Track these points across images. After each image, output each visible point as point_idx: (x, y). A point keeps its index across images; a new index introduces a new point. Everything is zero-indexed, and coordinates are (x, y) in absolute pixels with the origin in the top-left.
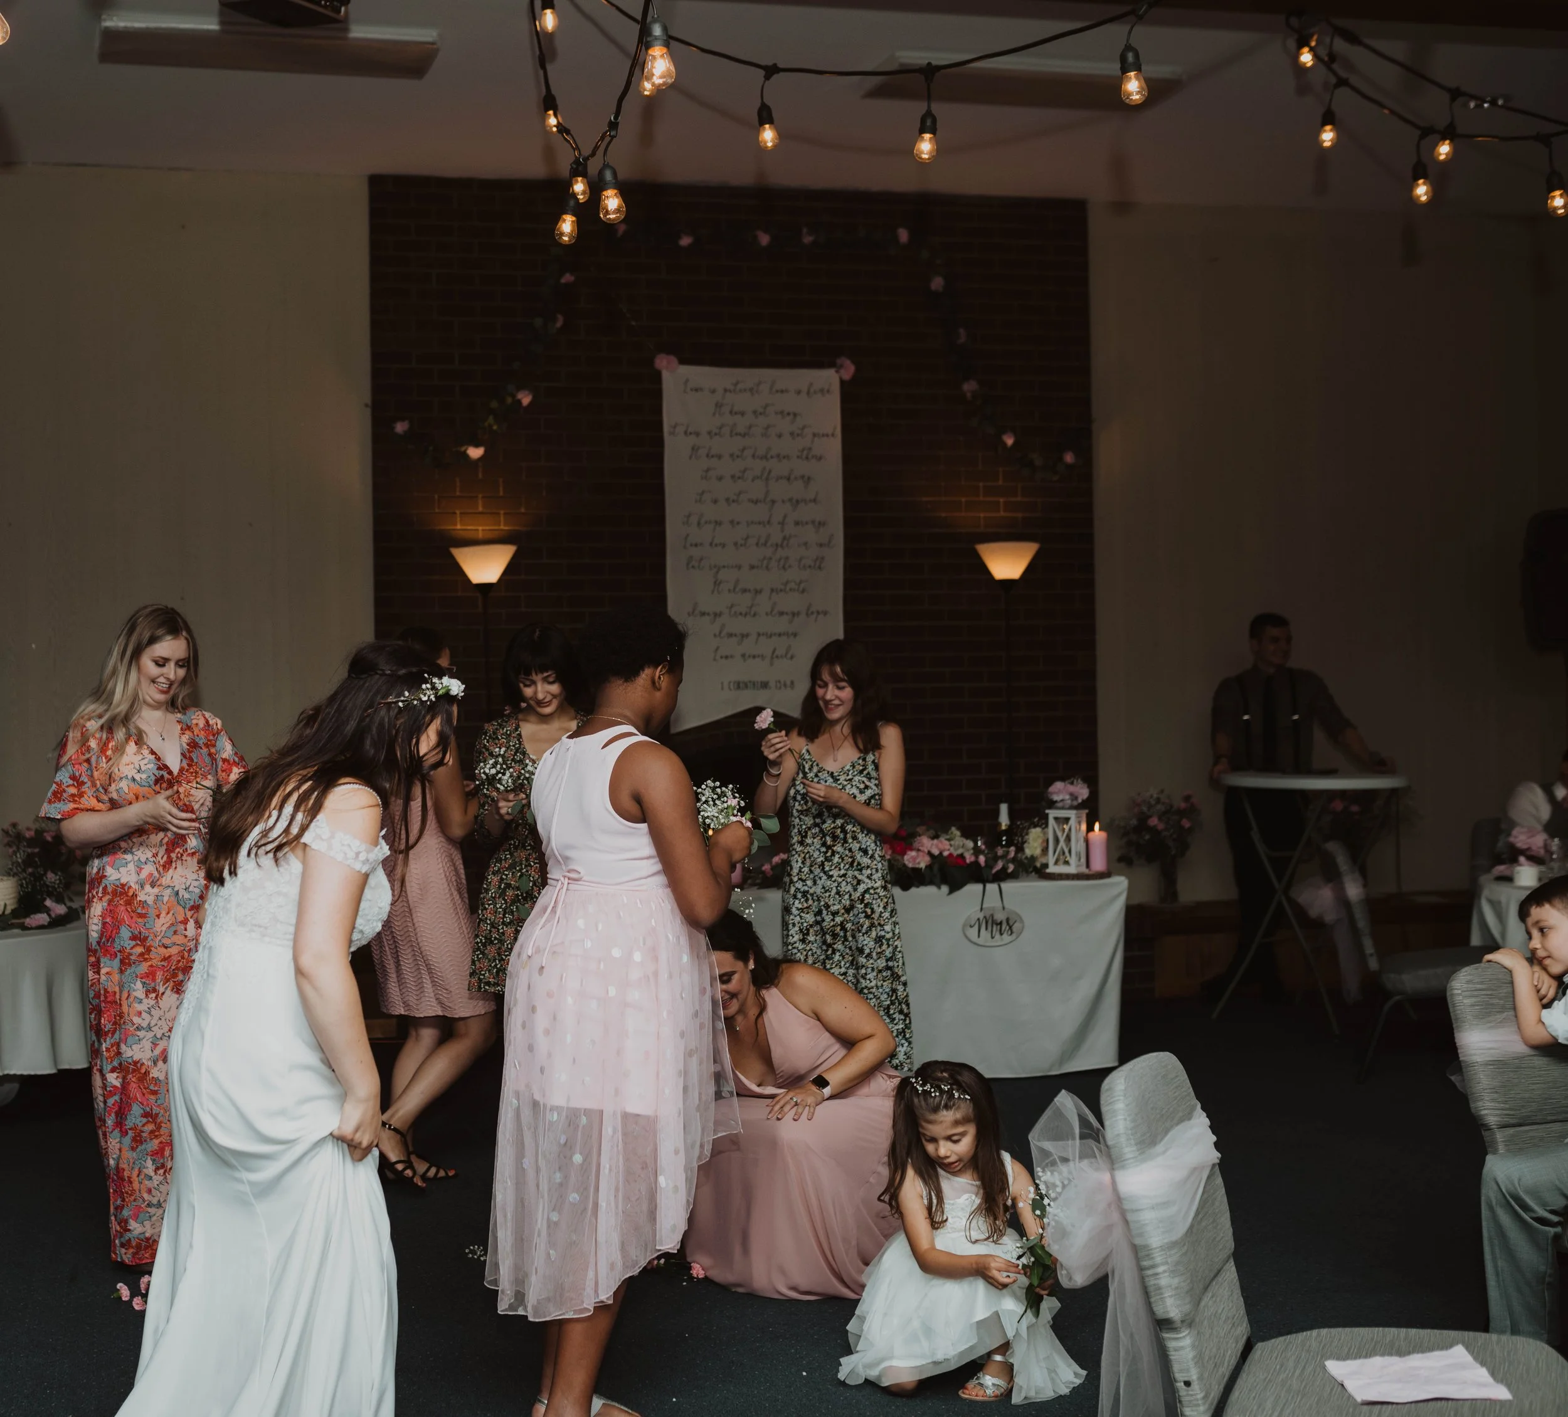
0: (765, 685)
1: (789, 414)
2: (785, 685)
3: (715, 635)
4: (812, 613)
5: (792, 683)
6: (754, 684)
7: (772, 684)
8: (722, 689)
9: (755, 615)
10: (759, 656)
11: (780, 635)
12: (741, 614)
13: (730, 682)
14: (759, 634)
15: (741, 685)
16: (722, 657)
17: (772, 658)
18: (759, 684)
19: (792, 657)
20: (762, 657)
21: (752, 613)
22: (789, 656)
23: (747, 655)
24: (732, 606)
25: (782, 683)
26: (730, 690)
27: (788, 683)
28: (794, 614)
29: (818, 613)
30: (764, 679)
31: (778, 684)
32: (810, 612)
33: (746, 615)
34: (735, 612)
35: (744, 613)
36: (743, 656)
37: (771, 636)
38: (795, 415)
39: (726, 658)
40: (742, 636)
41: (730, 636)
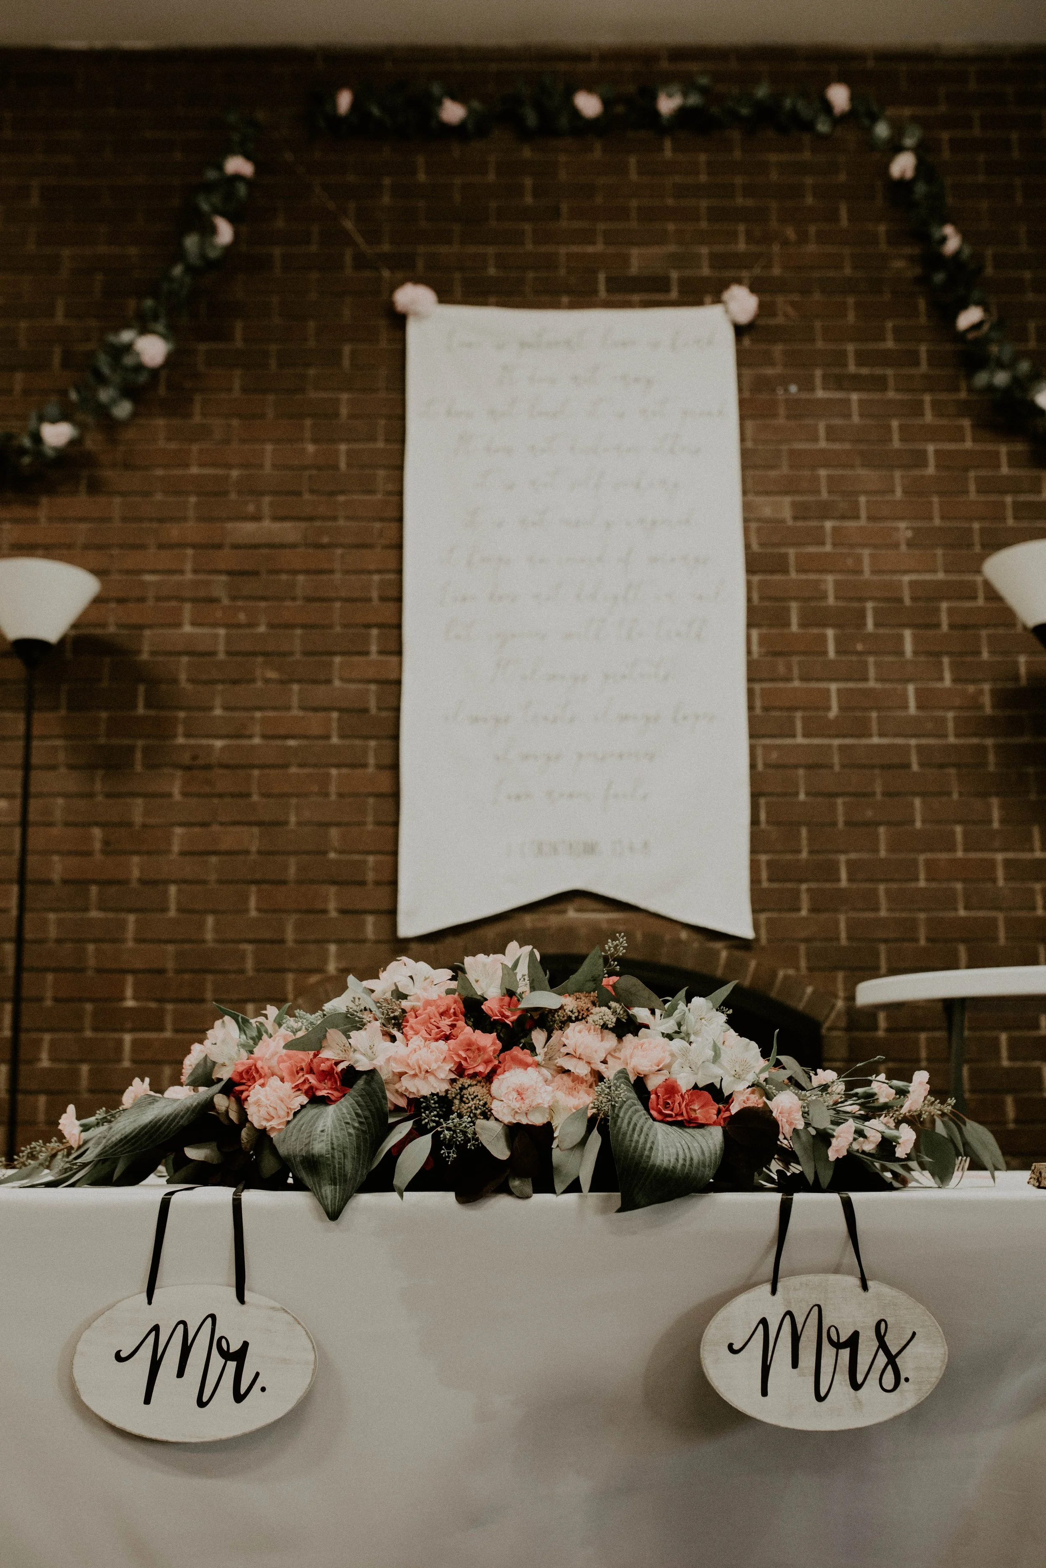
0: (590, 849)
1: (637, 380)
2: (631, 849)
3: (497, 758)
4: (685, 718)
5: (646, 845)
6: (571, 846)
7: (605, 847)
8: (510, 854)
9: (572, 720)
10: (580, 795)
11: (621, 756)
12: (546, 719)
13: (525, 842)
14: (580, 755)
15: (545, 849)
16: (509, 797)
17: (606, 798)
18: (581, 844)
19: (645, 797)
20: (585, 795)
21: (567, 717)
22: (639, 794)
23: (557, 793)
25: (626, 843)
26: (523, 857)
27: (639, 846)
28: (648, 719)
29: (697, 717)
30: (591, 838)
32: (680, 716)
33: (555, 720)
34: (536, 717)
35: (551, 716)
36: (549, 794)
37: (604, 758)
38: (649, 382)
39: (518, 797)
40: (549, 758)
41: (526, 757)
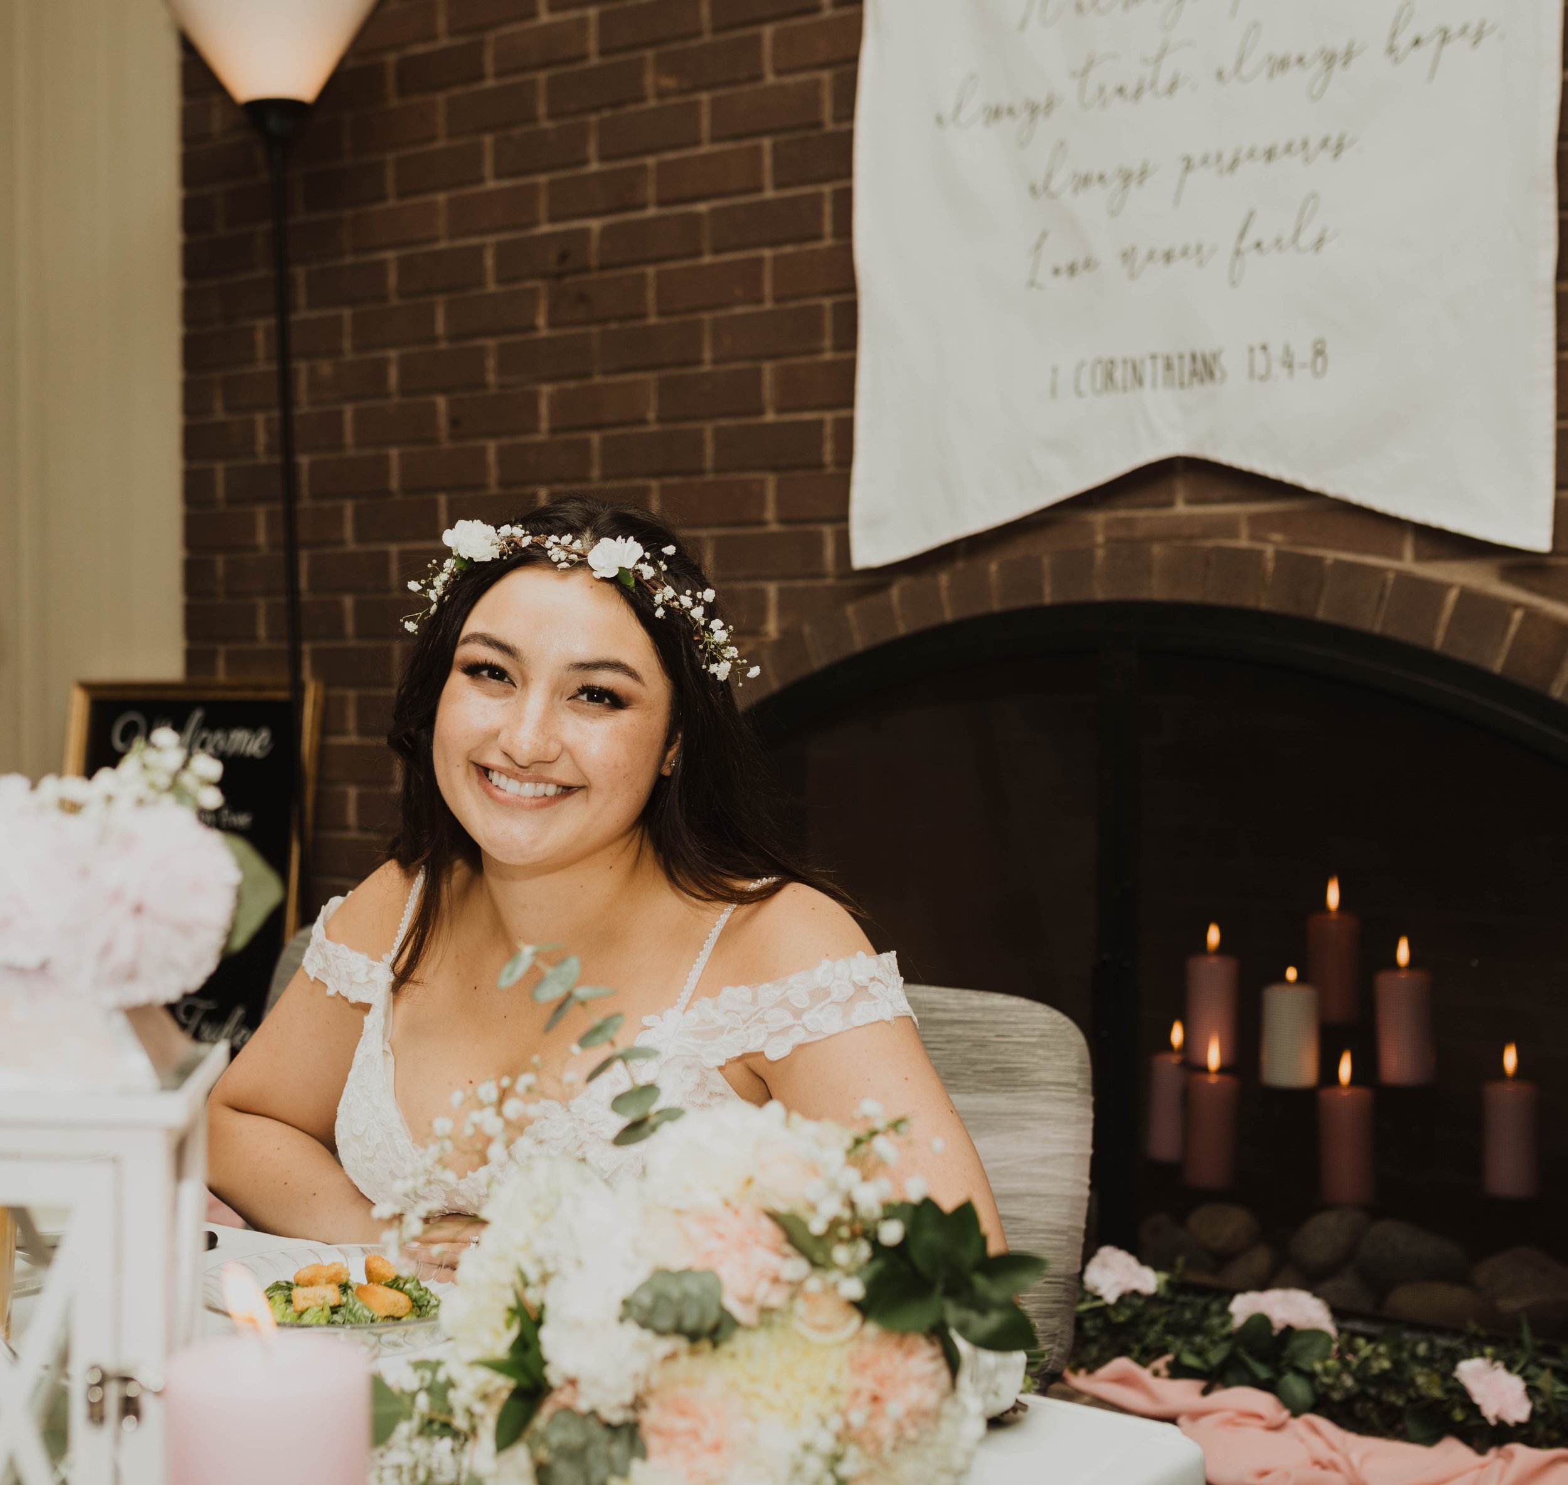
0: (1204, 368)
2: (1288, 362)
3: (1033, 190)
5: (1319, 352)
6: (1169, 366)
7: (1232, 363)
8: (1054, 390)
9: (1172, 87)
10: (1185, 252)
11: (1270, 155)
12: (1120, 92)
13: (1082, 364)
14: (1188, 165)
15: (1118, 375)
16: (1056, 271)
17: (1238, 253)
18: (1187, 360)
19: (1320, 242)
20: (1197, 252)
21: (1164, 81)
22: (1308, 237)
23: (1141, 254)
24: (1090, 64)
25: (1276, 351)
26: (1079, 393)
27: (1303, 354)
28: (1330, 59)
29: (1445, 36)
30: (1204, 346)
31: (1259, 357)
32: (1404, 41)
33: (1139, 92)
34: (1102, 90)
35: (1131, 89)
36: (1127, 256)
37: (1235, 163)
39: (1072, 269)
40: (1127, 177)
41: (1086, 181)
